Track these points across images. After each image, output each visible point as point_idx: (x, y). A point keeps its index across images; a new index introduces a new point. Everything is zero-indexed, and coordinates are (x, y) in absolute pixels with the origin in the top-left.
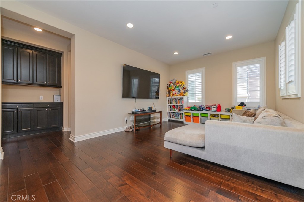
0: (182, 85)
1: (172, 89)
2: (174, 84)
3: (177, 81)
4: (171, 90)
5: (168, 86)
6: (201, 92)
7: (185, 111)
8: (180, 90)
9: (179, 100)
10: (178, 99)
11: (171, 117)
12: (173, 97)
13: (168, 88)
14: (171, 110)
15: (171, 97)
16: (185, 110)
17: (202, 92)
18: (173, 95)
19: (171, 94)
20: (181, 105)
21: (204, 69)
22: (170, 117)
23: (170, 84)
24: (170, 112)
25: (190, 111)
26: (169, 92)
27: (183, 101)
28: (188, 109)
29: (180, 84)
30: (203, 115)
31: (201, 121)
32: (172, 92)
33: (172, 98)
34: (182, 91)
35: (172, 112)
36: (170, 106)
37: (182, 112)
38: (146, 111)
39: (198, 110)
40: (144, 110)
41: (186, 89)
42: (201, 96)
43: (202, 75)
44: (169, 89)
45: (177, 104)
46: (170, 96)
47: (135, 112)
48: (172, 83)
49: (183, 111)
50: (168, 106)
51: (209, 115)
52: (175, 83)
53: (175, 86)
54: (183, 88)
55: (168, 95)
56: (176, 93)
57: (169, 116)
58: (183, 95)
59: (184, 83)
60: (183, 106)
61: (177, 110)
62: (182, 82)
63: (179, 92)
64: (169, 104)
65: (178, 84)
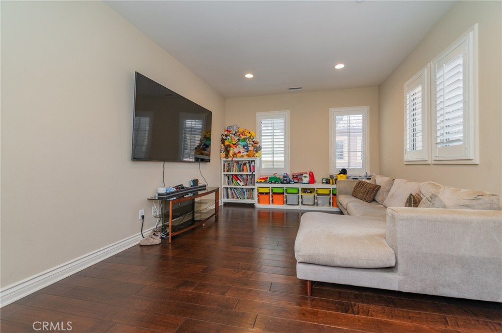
0: (252, 138)
1: (231, 145)
2: (234, 135)
3: (241, 130)
4: (229, 146)
5: (224, 137)
6: (283, 152)
7: (257, 185)
8: (247, 146)
9: (245, 164)
10: (244, 162)
11: (230, 197)
12: (235, 159)
13: (223, 141)
14: (229, 184)
15: (230, 159)
16: (257, 182)
17: (285, 151)
18: (235, 155)
19: (231, 153)
20: (251, 173)
21: (287, 113)
22: (228, 197)
23: (226, 133)
24: (227, 188)
25: (269, 184)
26: (227, 150)
27: (254, 167)
28: (263, 181)
29: (246, 135)
30: (289, 191)
31: (286, 201)
32: (232, 149)
33: (232, 161)
34: (251, 148)
35: (231, 188)
36: (228, 177)
37: (251, 187)
38: (187, 189)
39: (282, 183)
40: (183, 188)
41: (258, 145)
42: (283, 159)
43: (285, 123)
44: (227, 143)
45: (241, 171)
46: (228, 157)
47: (167, 194)
48: (230, 132)
49: (254, 185)
50: (223, 176)
51: (300, 189)
52: (236, 133)
53: (238, 138)
54: (253, 143)
55: (223, 154)
56: (239, 152)
57: (225, 195)
58: (253, 156)
59: (253, 134)
60: (253, 176)
61: (242, 184)
62: (251, 132)
63: (246, 150)
64: (226, 173)
65: (242, 135)
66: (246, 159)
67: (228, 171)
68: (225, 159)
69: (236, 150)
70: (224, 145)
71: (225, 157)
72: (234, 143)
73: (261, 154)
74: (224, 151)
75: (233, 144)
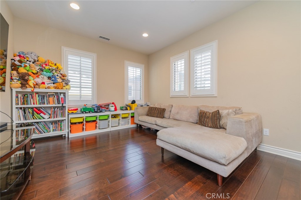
0: (59, 70)
1: (31, 73)
2: (33, 63)
3: (42, 60)
4: (27, 75)
5: (17, 63)
6: (91, 87)
7: (71, 116)
8: (54, 78)
12: (36, 90)
13: (15, 67)
14: (25, 119)
15: (28, 90)
16: (69, 113)
18: (36, 85)
19: (31, 83)
21: (95, 56)
23: (18, 59)
25: (83, 114)
26: (23, 79)
27: (62, 98)
28: (74, 112)
29: (52, 67)
30: (101, 118)
31: (99, 126)
32: (31, 78)
34: (59, 80)
36: (24, 110)
37: (59, 119)
39: (96, 112)
41: (66, 78)
42: (91, 92)
43: (93, 63)
44: (22, 70)
45: (44, 104)
46: (26, 87)
48: (25, 58)
49: (64, 117)
50: (15, 109)
51: (110, 116)
52: (36, 61)
53: (39, 67)
54: (61, 75)
56: (43, 83)
58: (62, 88)
60: (63, 107)
61: (46, 116)
62: (57, 65)
63: (53, 82)
64: (20, 106)
65: (46, 65)
66: (53, 90)
67: (23, 104)
68: (20, 90)
69: (39, 80)
70: (18, 73)
71: (21, 87)
72: (34, 72)
73: (70, 87)
74: (18, 80)
75: (34, 74)
